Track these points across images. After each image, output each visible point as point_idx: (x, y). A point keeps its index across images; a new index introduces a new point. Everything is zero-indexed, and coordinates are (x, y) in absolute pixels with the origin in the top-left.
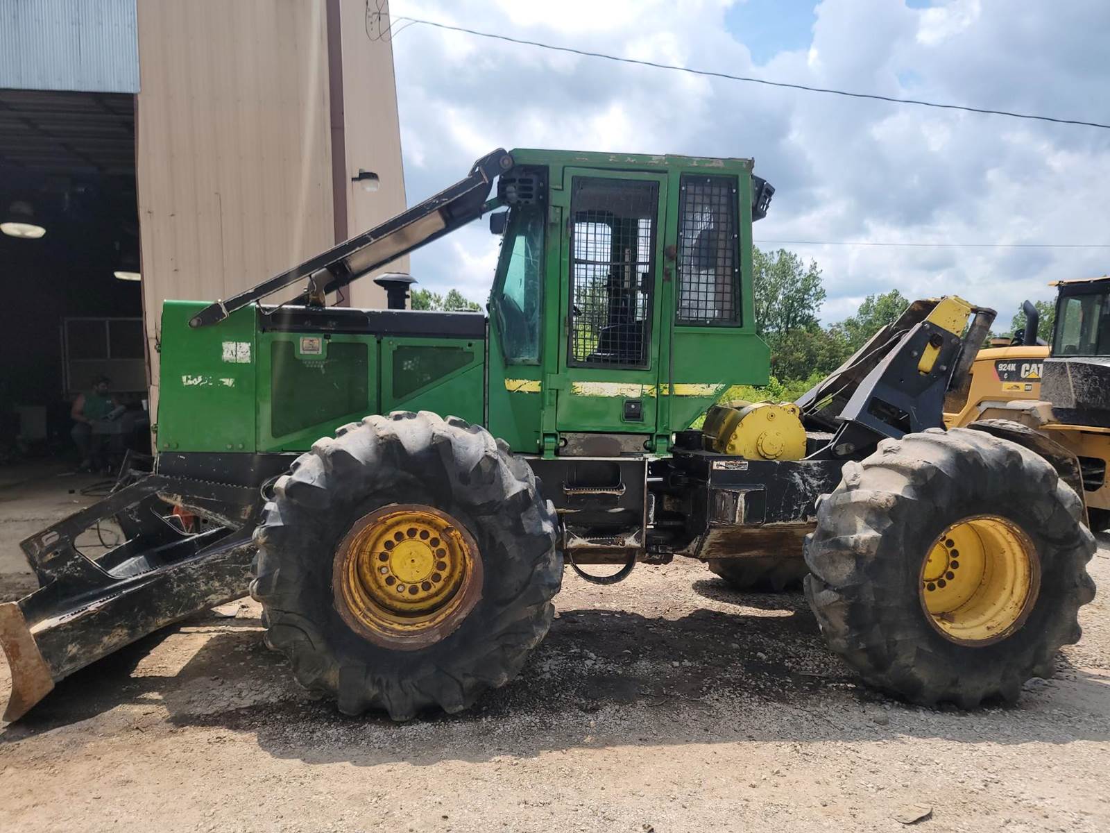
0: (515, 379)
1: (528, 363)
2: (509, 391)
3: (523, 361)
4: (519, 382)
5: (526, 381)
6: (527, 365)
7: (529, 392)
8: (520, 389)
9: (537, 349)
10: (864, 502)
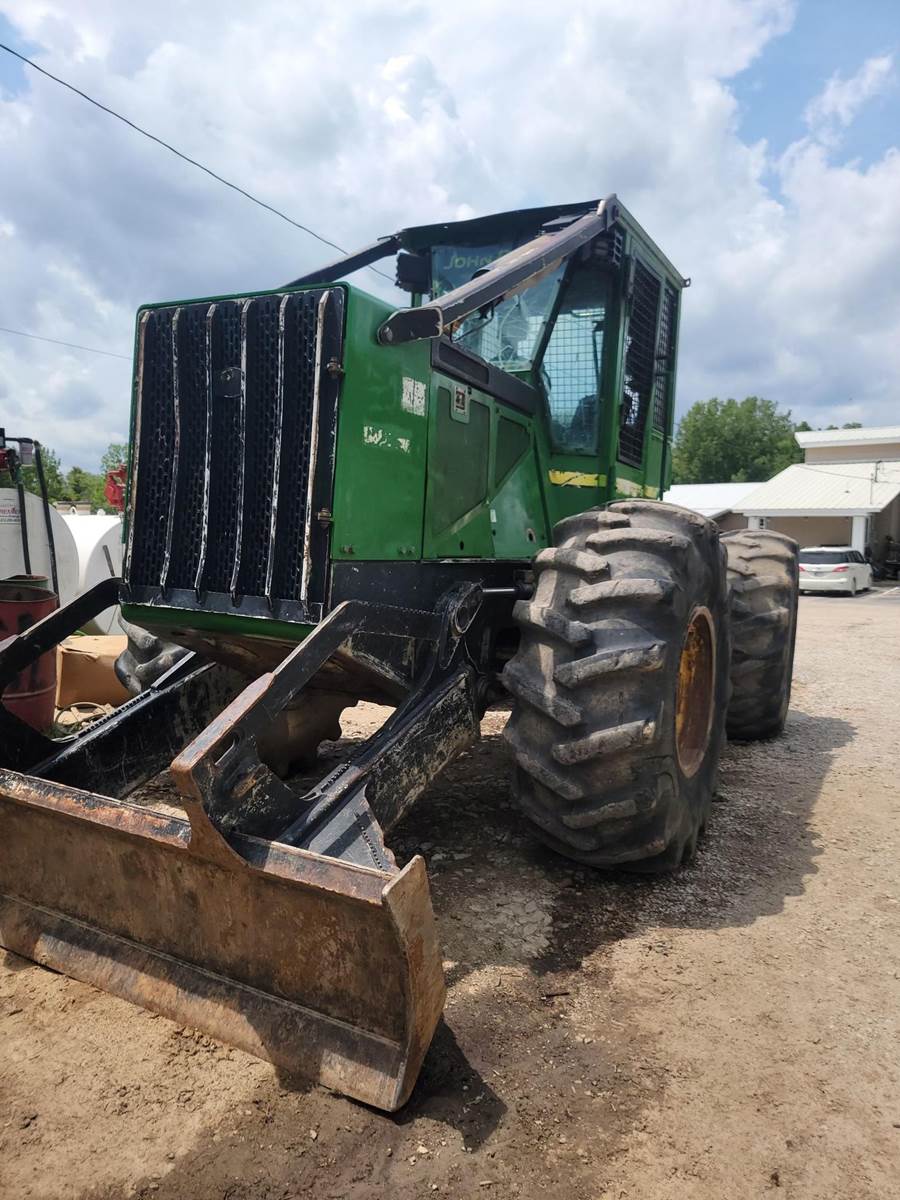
0: (563, 470)
1: (582, 452)
2: (556, 485)
3: (577, 450)
4: (568, 475)
5: (578, 474)
6: (580, 454)
7: (582, 486)
8: (570, 483)
9: (596, 436)
10: (772, 586)
